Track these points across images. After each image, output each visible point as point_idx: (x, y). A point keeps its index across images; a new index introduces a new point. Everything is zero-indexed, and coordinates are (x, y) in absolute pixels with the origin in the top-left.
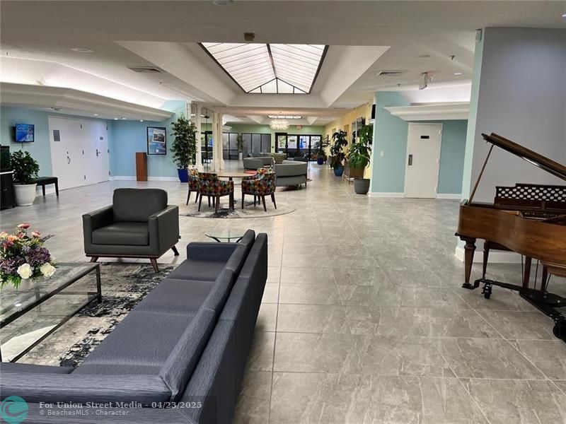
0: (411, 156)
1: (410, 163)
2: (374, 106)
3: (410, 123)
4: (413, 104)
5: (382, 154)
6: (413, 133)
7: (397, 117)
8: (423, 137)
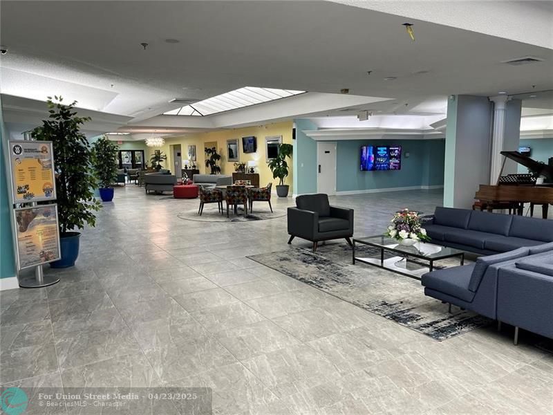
0: (320, 166)
1: (320, 172)
2: (294, 130)
3: (318, 142)
4: (319, 129)
5: (302, 165)
6: (320, 149)
7: (310, 138)
8: (326, 152)
